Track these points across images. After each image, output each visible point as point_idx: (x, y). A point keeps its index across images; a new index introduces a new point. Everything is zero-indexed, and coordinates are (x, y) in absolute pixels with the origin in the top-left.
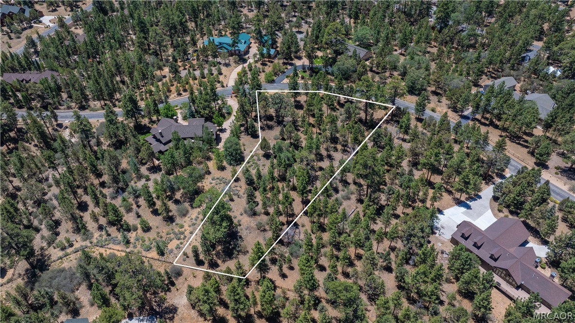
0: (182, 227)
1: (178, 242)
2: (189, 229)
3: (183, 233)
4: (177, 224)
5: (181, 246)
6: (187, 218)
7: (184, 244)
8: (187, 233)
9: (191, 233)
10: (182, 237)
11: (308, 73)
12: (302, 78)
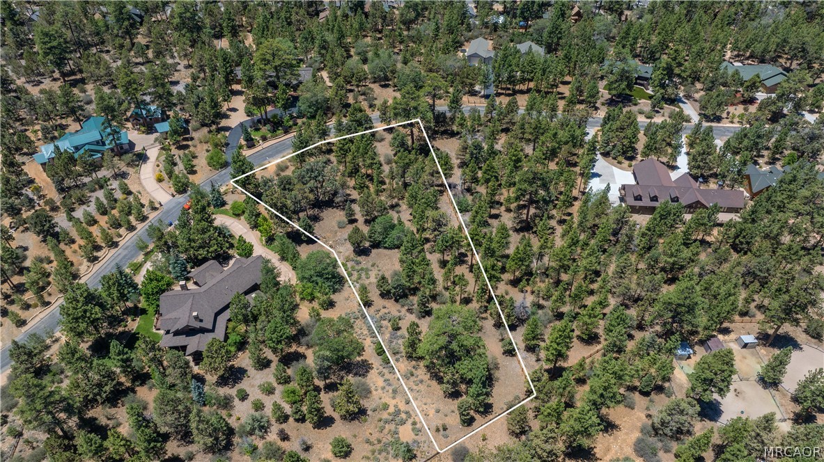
0: (386, 407)
1: (408, 426)
2: (398, 400)
3: (398, 412)
4: (374, 410)
5: (418, 426)
6: (374, 393)
7: (417, 420)
8: (402, 407)
9: (408, 402)
10: (404, 416)
11: (265, 130)
12: (264, 139)
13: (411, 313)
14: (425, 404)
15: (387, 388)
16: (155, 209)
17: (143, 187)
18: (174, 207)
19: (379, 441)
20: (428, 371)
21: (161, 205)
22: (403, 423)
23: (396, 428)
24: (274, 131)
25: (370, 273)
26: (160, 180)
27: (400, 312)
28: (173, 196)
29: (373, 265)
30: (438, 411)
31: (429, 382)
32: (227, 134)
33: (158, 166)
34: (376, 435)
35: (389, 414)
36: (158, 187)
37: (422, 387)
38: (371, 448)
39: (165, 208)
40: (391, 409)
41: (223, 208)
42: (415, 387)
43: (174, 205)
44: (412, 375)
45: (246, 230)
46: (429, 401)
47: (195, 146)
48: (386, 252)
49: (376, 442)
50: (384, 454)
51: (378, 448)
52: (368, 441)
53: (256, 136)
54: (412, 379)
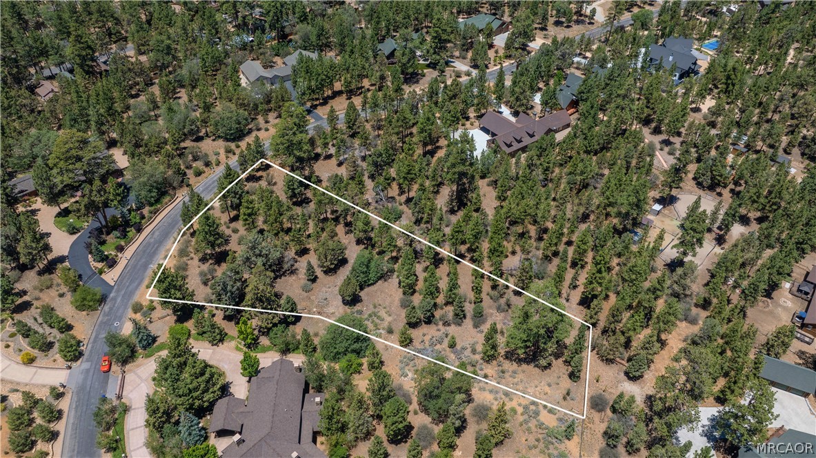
0: (514, 411)
3: (526, 408)
10: (532, 408)
11: (112, 239)
12: (120, 249)
13: (449, 325)
14: (536, 387)
15: (498, 396)
16: (59, 396)
17: (11, 382)
18: (85, 379)
19: (538, 440)
20: (511, 360)
21: (64, 387)
22: (537, 413)
23: (538, 421)
24: (124, 235)
25: (379, 314)
26: (31, 361)
27: (439, 330)
28: (70, 368)
29: (375, 307)
30: (549, 385)
31: (520, 368)
32: (67, 264)
33: (8, 346)
34: (532, 439)
35: (522, 414)
36: (34, 370)
37: (520, 376)
38: (537, 450)
39: (72, 387)
40: (520, 410)
41: (157, 344)
42: (516, 380)
43: (82, 377)
44: (503, 372)
45: (211, 351)
46: (536, 382)
47: (37, 299)
48: (371, 288)
49: (537, 443)
50: (551, 447)
51: (543, 446)
52: (530, 448)
53: (109, 251)
54: (507, 375)
